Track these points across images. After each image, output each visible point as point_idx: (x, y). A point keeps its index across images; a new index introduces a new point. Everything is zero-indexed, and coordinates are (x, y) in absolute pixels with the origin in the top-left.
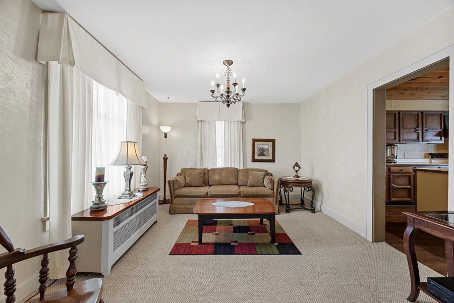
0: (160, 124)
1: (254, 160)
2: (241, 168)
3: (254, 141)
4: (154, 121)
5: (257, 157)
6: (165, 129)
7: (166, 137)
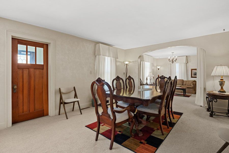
0: (157, 66)
1: (192, 77)
2: (186, 80)
3: (192, 70)
4: (155, 65)
5: (193, 76)
6: (158, 67)
7: (159, 69)
